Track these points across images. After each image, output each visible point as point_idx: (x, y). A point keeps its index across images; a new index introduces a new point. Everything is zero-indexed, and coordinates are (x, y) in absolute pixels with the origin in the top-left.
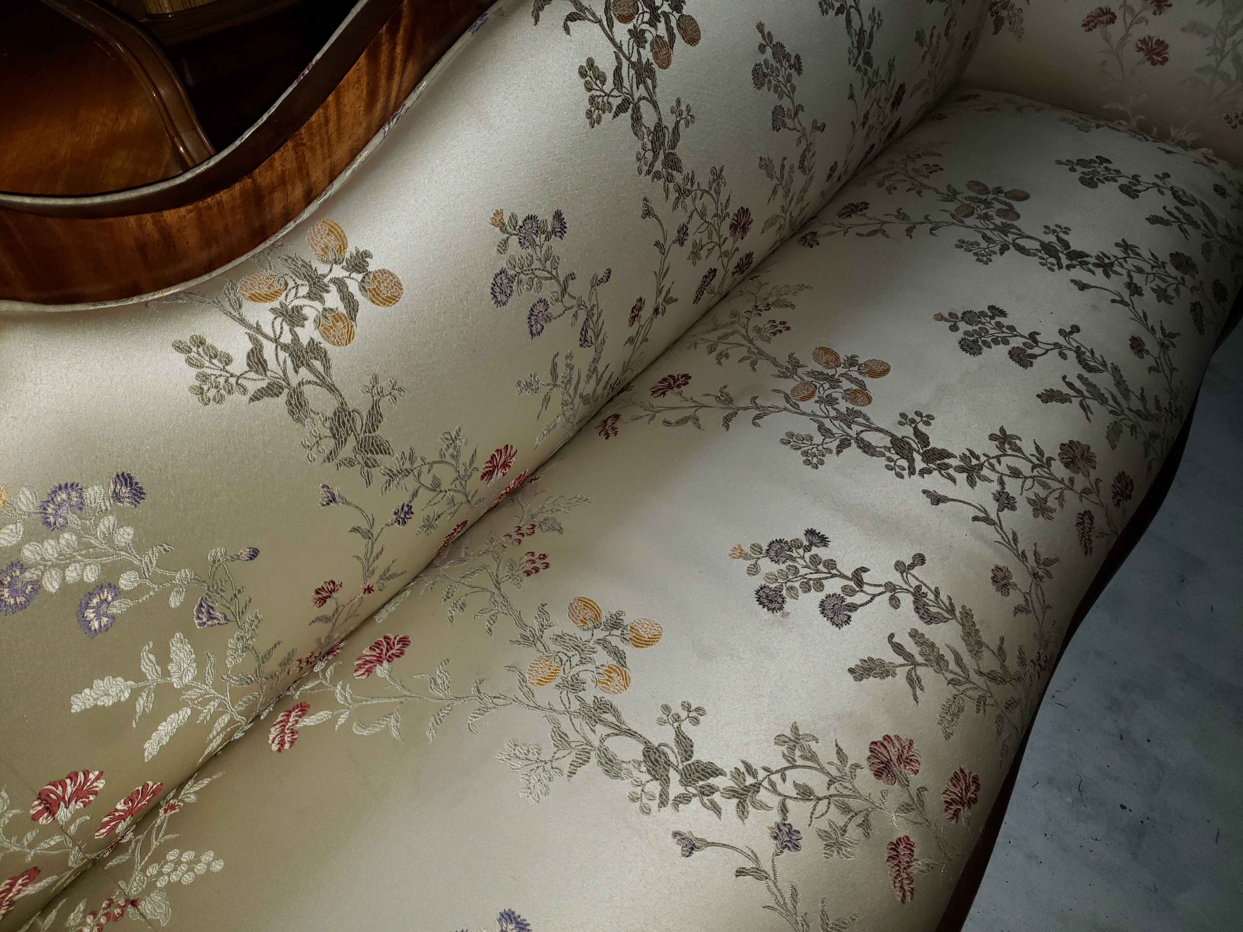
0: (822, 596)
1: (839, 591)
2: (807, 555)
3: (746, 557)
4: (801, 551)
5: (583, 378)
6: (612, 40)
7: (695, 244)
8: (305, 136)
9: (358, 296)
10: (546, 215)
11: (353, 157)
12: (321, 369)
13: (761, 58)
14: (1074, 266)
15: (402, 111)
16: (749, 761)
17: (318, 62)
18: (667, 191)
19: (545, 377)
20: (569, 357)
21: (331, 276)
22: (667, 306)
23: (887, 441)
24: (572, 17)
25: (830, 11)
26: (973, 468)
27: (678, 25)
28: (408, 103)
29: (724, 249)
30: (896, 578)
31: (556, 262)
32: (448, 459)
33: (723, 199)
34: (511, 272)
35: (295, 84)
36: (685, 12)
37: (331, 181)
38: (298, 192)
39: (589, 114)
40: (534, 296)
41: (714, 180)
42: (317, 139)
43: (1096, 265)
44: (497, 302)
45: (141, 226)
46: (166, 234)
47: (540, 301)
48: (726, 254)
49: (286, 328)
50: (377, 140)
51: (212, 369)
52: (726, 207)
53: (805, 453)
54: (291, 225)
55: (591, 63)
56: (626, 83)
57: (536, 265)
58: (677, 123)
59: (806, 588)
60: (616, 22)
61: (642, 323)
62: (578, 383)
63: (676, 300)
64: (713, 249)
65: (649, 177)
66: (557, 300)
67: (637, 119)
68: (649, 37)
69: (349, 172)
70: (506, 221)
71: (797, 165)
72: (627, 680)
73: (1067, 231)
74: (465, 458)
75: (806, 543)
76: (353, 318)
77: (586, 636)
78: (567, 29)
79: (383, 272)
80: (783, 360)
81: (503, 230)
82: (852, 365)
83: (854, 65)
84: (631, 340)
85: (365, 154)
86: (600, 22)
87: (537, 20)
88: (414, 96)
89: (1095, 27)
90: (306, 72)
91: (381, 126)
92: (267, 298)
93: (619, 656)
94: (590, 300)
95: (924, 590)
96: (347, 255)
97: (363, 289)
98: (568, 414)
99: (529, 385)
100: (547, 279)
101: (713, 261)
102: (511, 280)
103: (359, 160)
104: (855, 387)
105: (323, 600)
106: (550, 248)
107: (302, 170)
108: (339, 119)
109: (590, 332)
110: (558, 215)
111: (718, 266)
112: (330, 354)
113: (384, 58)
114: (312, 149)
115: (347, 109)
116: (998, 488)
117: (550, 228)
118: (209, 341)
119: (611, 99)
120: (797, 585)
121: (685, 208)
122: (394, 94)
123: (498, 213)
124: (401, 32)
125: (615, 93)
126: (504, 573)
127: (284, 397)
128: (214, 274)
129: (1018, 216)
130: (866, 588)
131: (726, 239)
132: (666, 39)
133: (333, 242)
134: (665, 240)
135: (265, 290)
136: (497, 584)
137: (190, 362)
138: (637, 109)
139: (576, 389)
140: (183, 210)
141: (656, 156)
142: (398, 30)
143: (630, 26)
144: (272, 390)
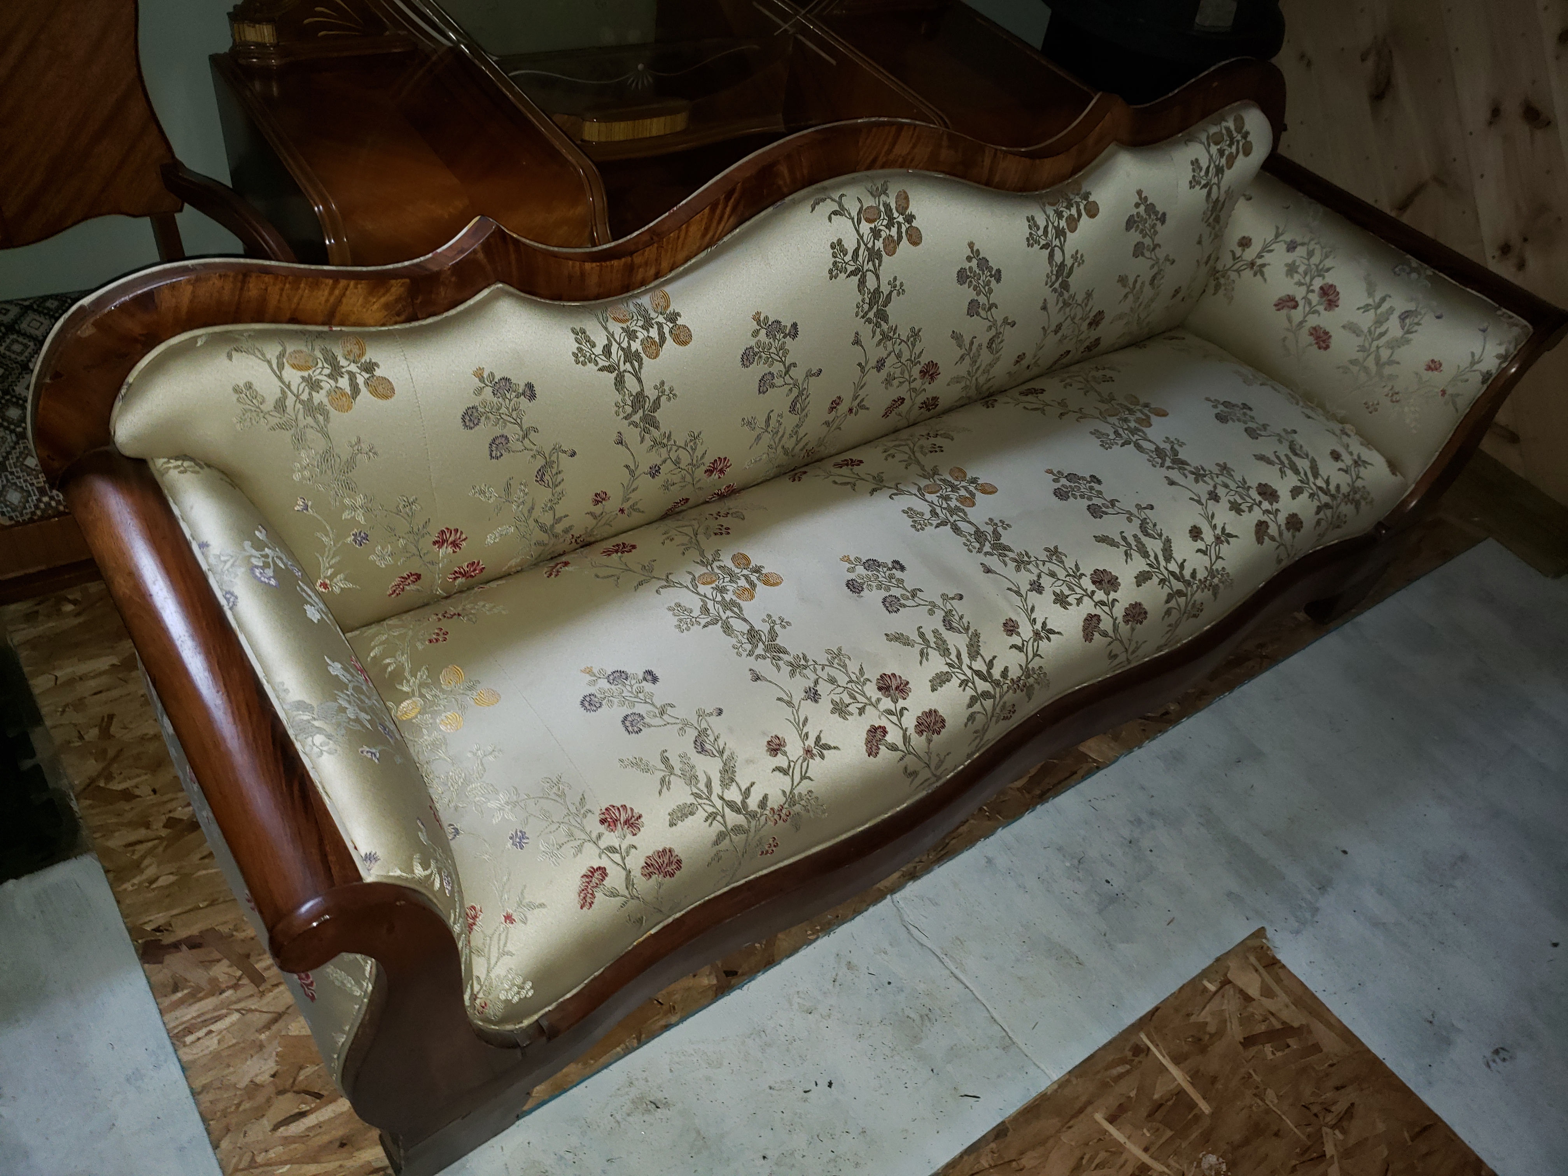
0: (887, 594)
1: (898, 596)
2: (889, 572)
3: (850, 562)
4: (885, 569)
5: (787, 436)
6: (858, 231)
7: (889, 375)
8: (665, 243)
9: (667, 335)
10: (787, 323)
11: (686, 261)
12: (637, 367)
13: (967, 265)
14: (1173, 468)
15: (720, 243)
16: (807, 654)
17: (683, 205)
18: (874, 333)
19: (761, 422)
20: (780, 416)
21: (657, 320)
22: (860, 411)
23: (972, 530)
24: (835, 213)
25: (1036, 246)
26: (1023, 562)
27: (906, 232)
28: (725, 239)
29: (913, 385)
30: (939, 602)
31: (786, 352)
32: (689, 449)
33: (917, 351)
34: (756, 350)
35: (667, 214)
36: (913, 224)
37: (671, 271)
38: (652, 271)
39: (831, 271)
40: (765, 369)
41: (912, 336)
42: (670, 246)
43: (1192, 473)
44: (743, 364)
45: (573, 267)
46: (583, 274)
47: (770, 373)
48: (914, 390)
49: (626, 339)
50: (702, 255)
51: (586, 348)
52: (919, 357)
53: (915, 521)
54: (643, 289)
55: (840, 242)
56: (860, 259)
57: (773, 350)
58: (891, 292)
59: (879, 587)
60: (863, 221)
61: (839, 415)
62: (783, 436)
63: (868, 409)
64: (904, 382)
65: (863, 320)
66: (781, 376)
67: (862, 283)
68: (883, 234)
69: (682, 268)
70: (762, 319)
71: (985, 345)
72: (753, 597)
73: (1182, 445)
74: (699, 453)
75: (890, 566)
76: (661, 346)
77: (737, 571)
78: (830, 219)
79: (685, 326)
80: (928, 469)
81: (759, 324)
82: (972, 483)
83: (1051, 287)
84: (827, 423)
85: (693, 261)
86: (853, 219)
87: (813, 209)
88: (729, 236)
89: (1282, 308)
90: (675, 208)
91: (706, 248)
92: (621, 321)
93: (753, 585)
94: (803, 384)
95: (954, 612)
96: (668, 312)
97: (671, 332)
98: (772, 455)
99: (749, 423)
100: (777, 361)
101: (903, 392)
102: (755, 354)
103: (689, 263)
104: (967, 495)
105: (597, 502)
106: (784, 343)
107: (658, 261)
108: (685, 238)
109: (798, 405)
110: (795, 325)
111: (907, 397)
112: (644, 361)
113: (718, 212)
114: (666, 251)
115: (690, 234)
116: (1036, 578)
117: (787, 331)
118: (588, 333)
119: (847, 266)
120: (874, 584)
121: (885, 348)
122: (719, 232)
123: (758, 313)
124: (732, 200)
125: (852, 263)
126: (701, 530)
127: (615, 374)
128: (598, 301)
129: (1151, 425)
130: (916, 599)
131: (915, 379)
132: (896, 238)
133: (663, 303)
134: (866, 364)
135: (621, 317)
136: (696, 535)
137: (576, 340)
138: (864, 276)
139: (780, 440)
140: (594, 264)
141: (870, 309)
142: (730, 198)
143: (873, 226)
144: (609, 369)
